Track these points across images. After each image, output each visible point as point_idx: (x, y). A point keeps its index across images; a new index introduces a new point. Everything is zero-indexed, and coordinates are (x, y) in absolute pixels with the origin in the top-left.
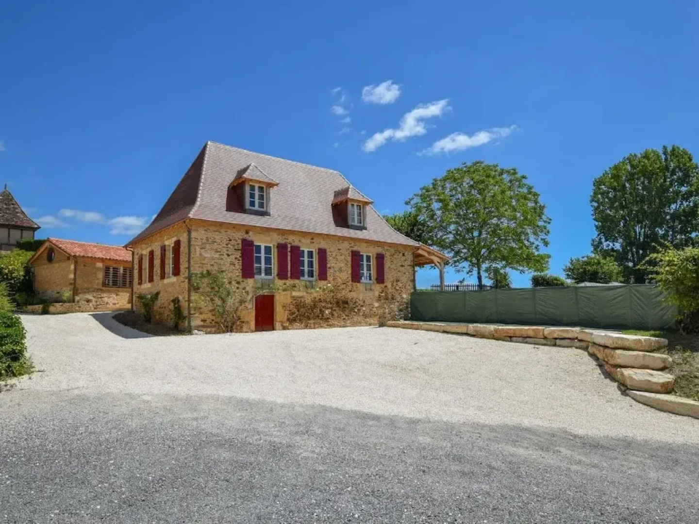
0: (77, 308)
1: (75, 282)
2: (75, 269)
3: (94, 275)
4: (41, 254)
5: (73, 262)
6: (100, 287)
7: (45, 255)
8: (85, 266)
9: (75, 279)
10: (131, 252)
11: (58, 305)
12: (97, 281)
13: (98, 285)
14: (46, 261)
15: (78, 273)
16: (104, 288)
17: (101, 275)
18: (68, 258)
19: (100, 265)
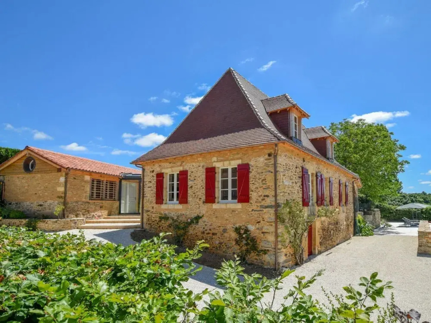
0: (73, 225)
1: (65, 196)
2: (66, 182)
3: (82, 188)
4: (14, 162)
5: (64, 174)
6: (88, 200)
7: (22, 163)
8: (75, 178)
9: (65, 193)
10: (141, 169)
11: (50, 221)
12: (85, 195)
13: (85, 198)
14: (23, 171)
15: (68, 186)
16: (91, 201)
17: (88, 188)
18: (59, 170)
19: (88, 178)
